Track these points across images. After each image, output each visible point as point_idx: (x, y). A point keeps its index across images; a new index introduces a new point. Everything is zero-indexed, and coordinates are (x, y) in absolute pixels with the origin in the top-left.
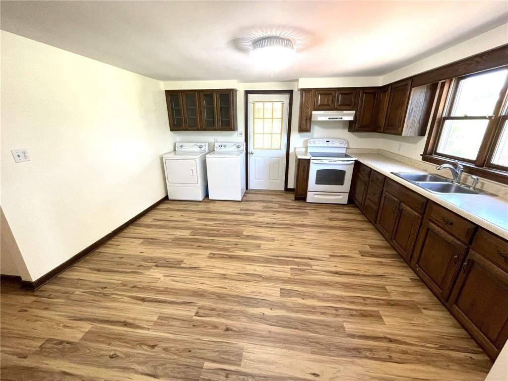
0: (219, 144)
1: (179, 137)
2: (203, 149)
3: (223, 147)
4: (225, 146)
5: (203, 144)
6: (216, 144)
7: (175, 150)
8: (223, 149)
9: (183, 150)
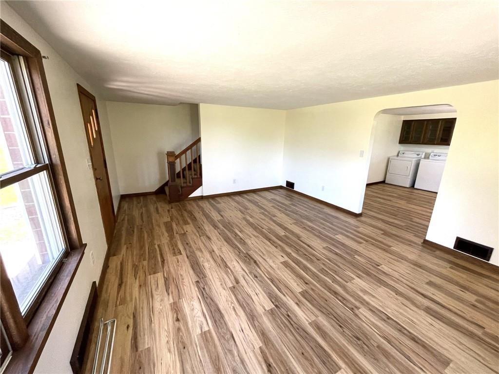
0: (434, 154)
1: (402, 148)
2: (419, 156)
3: (437, 156)
4: (439, 156)
5: (421, 153)
6: (432, 154)
7: (398, 155)
8: (437, 158)
9: (405, 155)
